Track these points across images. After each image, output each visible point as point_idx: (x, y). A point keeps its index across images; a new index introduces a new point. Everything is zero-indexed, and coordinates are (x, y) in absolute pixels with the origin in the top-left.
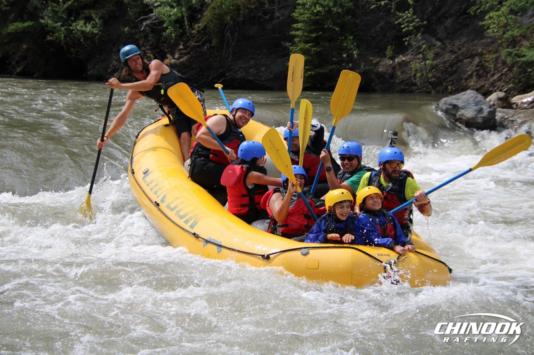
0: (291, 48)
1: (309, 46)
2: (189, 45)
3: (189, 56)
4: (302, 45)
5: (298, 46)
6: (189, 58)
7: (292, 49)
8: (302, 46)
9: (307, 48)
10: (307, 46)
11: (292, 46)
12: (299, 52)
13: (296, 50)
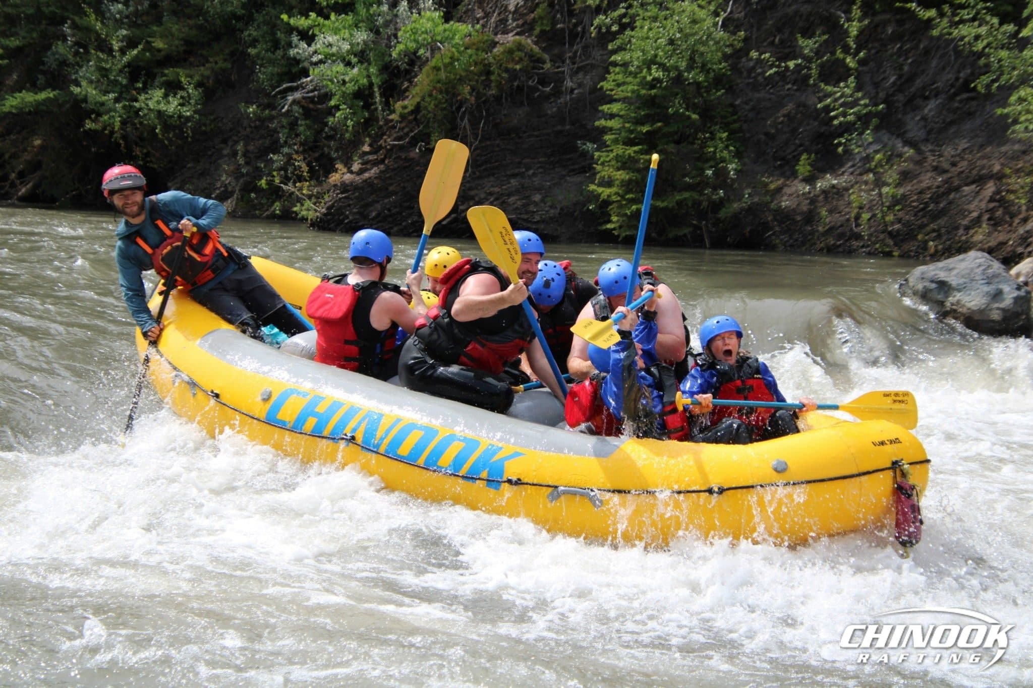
0: (597, 154)
1: (635, 152)
2: (383, 145)
3: (382, 167)
4: (619, 150)
5: (612, 151)
6: (381, 172)
7: (600, 157)
8: (620, 152)
9: (629, 154)
10: (631, 151)
11: (598, 150)
12: (613, 163)
13: (608, 159)
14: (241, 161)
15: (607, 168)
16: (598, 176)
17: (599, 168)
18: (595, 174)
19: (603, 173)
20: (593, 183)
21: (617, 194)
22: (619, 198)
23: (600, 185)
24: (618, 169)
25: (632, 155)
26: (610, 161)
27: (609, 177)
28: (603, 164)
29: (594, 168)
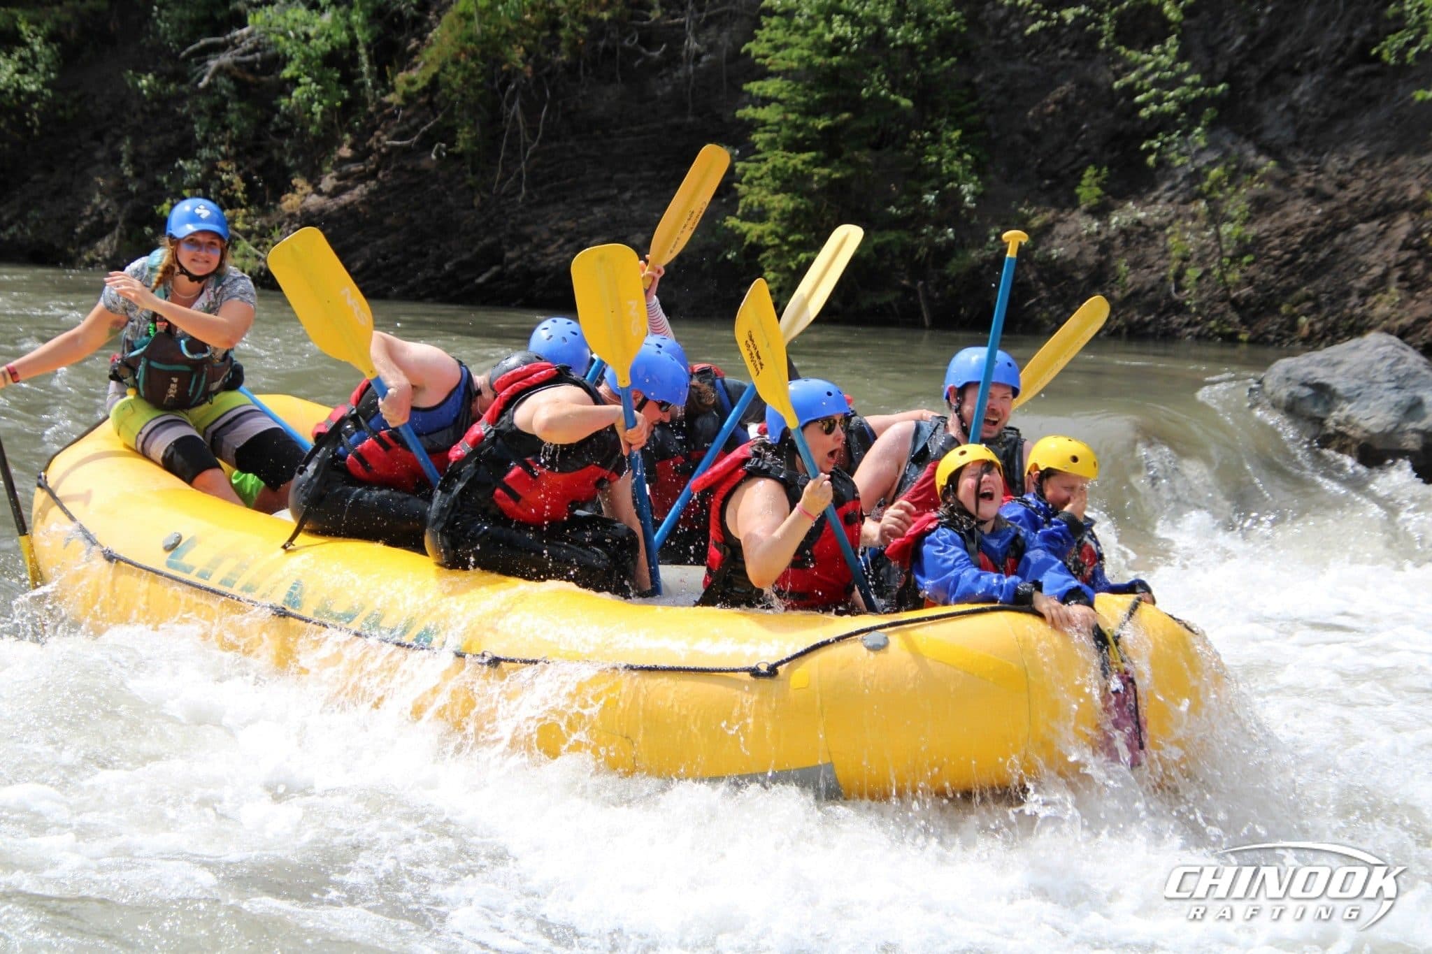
0: (740, 166)
1: (804, 162)
2: (375, 146)
3: (372, 184)
4: (777, 158)
5: (765, 160)
6: (371, 192)
7: (745, 170)
8: (779, 162)
9: (795, 168)
10: (798, 160)
11: (741, 158)
12: (767, 180)
13: (758, 175)
14: (128, 172)
15: (756, 190)
16: (742, 204)
17: (742, 189)
18: (737, 199)
19: (750, 199)
20: (733, 214)
21: (773, 233)
22: (777, 241)
23: (746, 218)
24: (776, 192)
25: (800, 167)
26: (762, 177)
27: (761, 205)
28: (750, 182)
29: (736, 190)
